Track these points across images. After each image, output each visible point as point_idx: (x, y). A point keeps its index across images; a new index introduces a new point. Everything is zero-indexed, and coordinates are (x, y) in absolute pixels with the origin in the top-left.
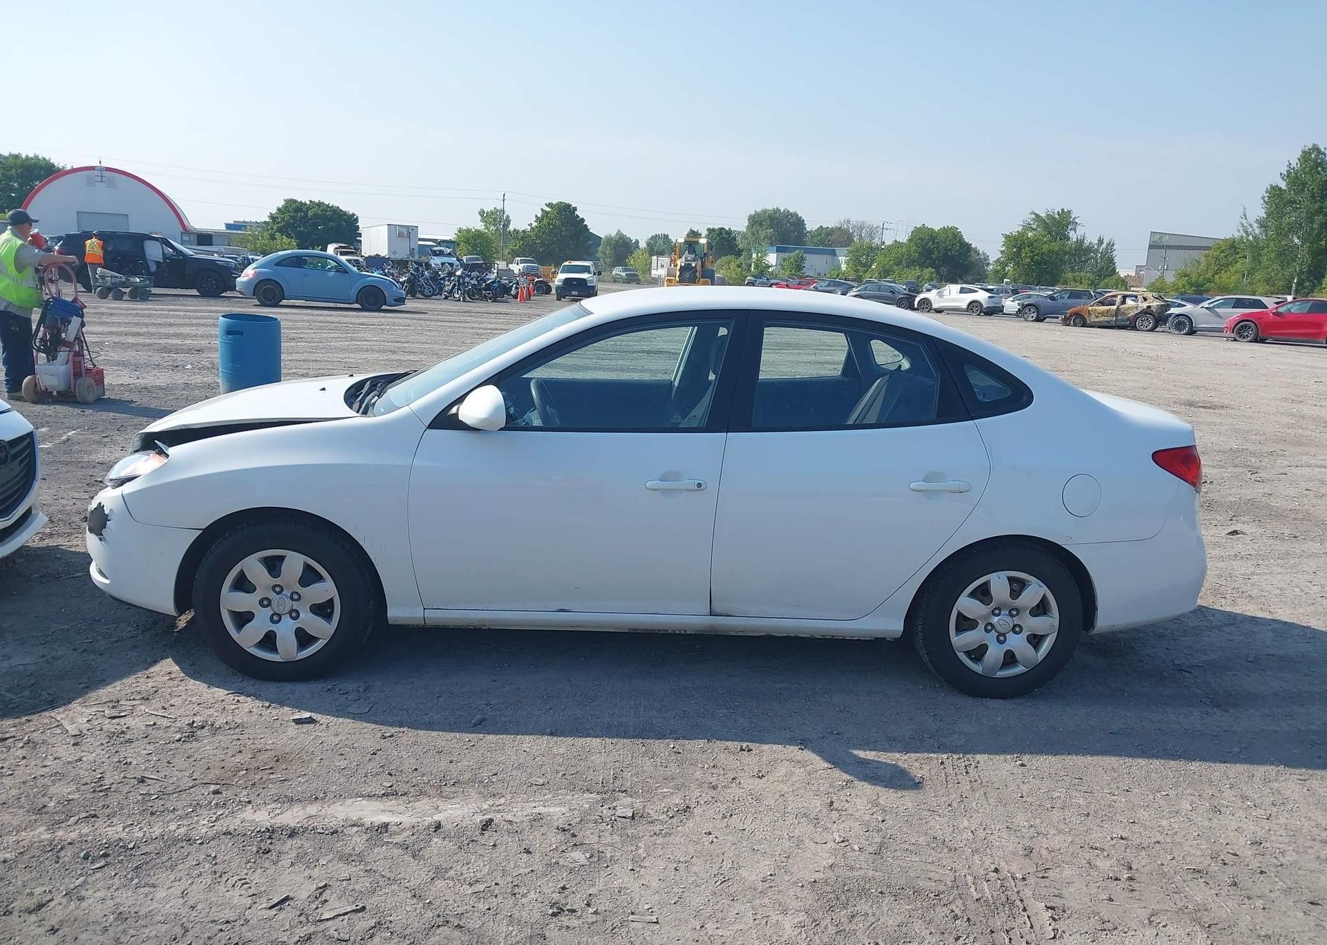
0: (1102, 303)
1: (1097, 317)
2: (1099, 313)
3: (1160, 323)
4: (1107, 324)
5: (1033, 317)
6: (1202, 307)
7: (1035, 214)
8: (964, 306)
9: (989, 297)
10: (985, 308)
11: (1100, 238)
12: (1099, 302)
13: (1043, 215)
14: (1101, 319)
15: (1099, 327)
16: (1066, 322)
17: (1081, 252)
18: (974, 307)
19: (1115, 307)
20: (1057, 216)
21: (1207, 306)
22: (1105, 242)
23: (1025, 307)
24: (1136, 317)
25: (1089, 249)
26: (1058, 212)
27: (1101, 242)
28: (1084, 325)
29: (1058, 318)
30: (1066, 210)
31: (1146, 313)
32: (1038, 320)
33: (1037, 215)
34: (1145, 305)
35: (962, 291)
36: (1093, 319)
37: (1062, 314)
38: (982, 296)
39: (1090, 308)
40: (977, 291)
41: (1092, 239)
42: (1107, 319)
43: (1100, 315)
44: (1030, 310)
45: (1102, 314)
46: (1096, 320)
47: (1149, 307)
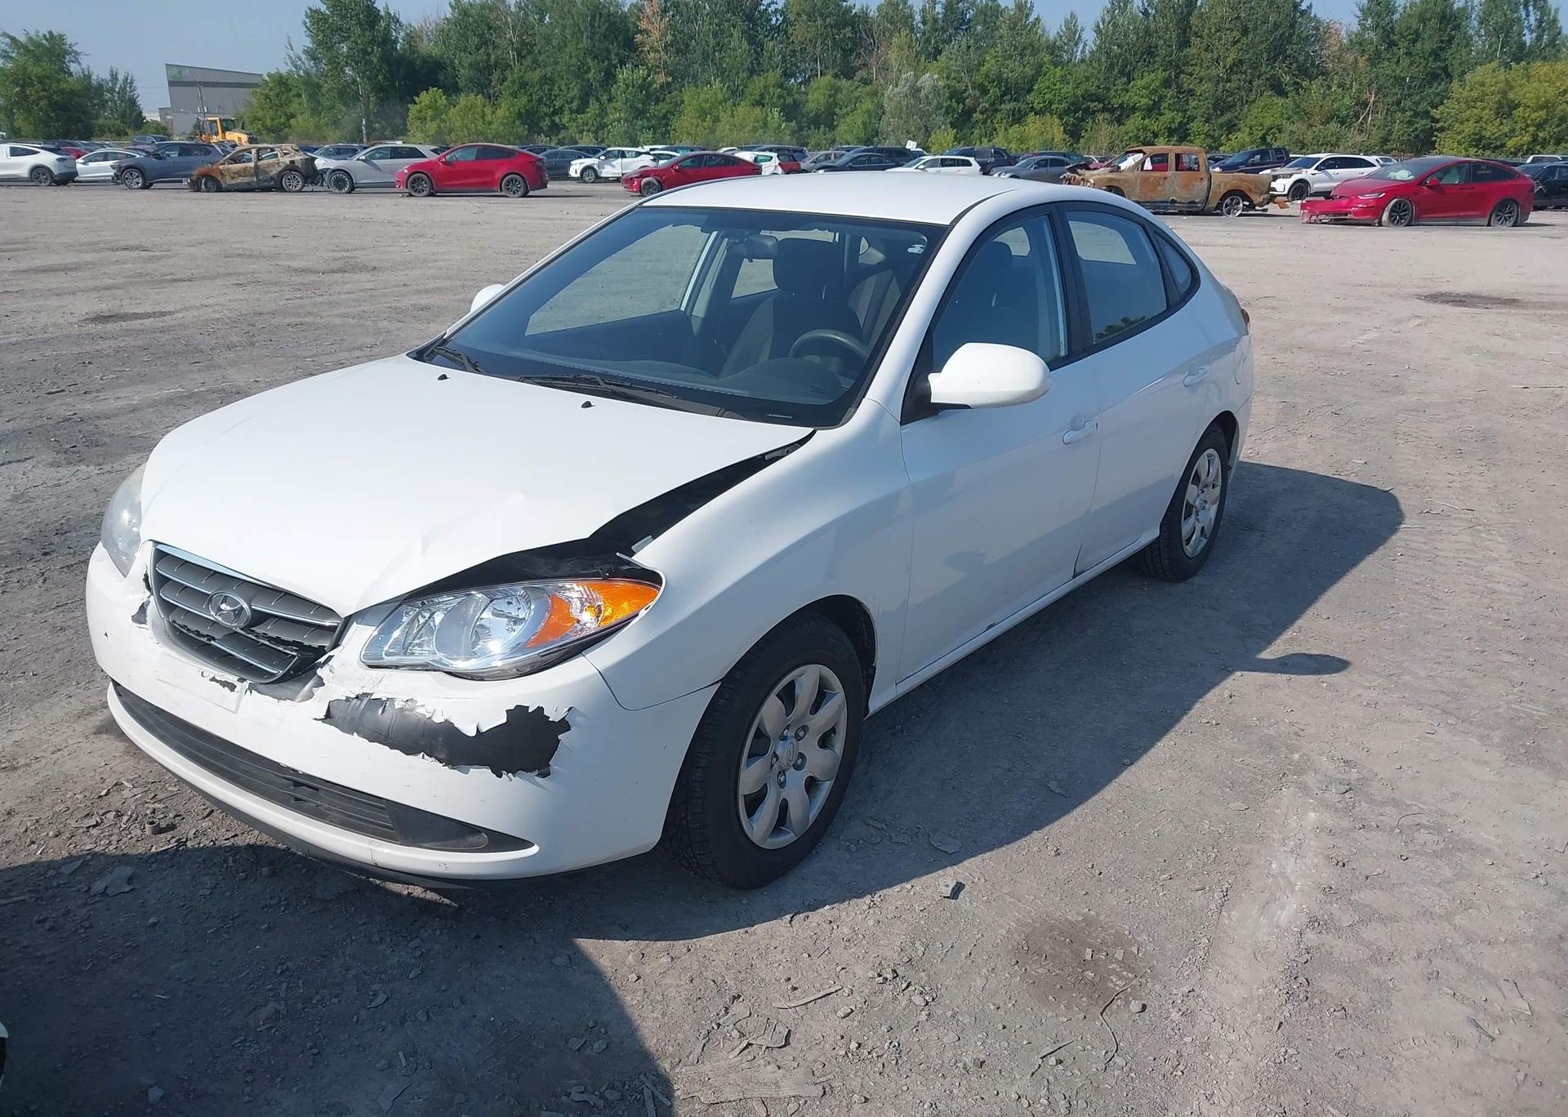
0: (234, 160)
1: (233, 178)
2: (234, 173)
3: (309, 181)
4: (246, 187)
5: (138, 183)
6: (358, 159)
7: (9, 36)
8: (24, 172)
9: (58, 160)
10: (56, 176)
11: (112, 71)
12: (231, 159)
13: (22, 39)
14: (240, 180)
15: (238, 191)
16: (195, 187)
17: (91, 92)
18: (39, 174)
19: (252, 165)
20: (44, 42)
21: (364, 158)
22: (121, 77)
23: (124, 171)
24: (281, 175)
25: (99, 89)
26: (45, 36)
27: (114, 77)
28: (220, 190)
29: (181, 181)
30: (55, 34)
31: (291, 170)
32: (146, 187)
33: (13, 39)
34: (287, 160)
35: (15, 152)
36: (228, 181)
37: (187, 176)
38: (47, 158)
39: (221, 167)
40: (37, 153)
41: (100, 73)
42: (246, 180)
43: (236, 176)
44: (131, 174)
45: (239, 173)
46: (233, 182)
47: (292, 162)
